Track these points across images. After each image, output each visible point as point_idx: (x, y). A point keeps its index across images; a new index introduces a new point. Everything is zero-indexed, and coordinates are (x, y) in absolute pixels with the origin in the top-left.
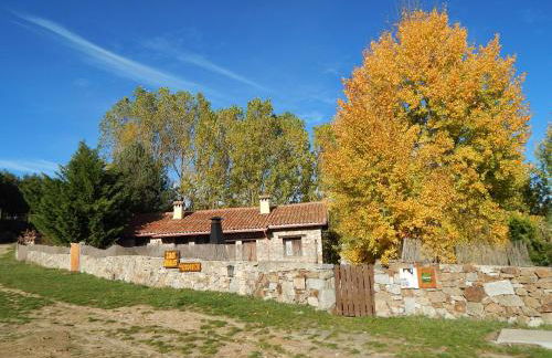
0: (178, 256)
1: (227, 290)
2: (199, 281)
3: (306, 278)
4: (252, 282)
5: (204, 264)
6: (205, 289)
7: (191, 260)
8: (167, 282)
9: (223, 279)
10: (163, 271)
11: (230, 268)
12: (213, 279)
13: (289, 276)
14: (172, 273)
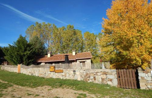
0: (55, 67)
1: (73, 79)
2: (62, 76)
3: (106, 75)
4: (83, 76)
5: (64, 70)
6: (65, 78)
7: (59, 69)
8: (51, 76)
9: (71, 75)
10: (49, 72)
11: (74, 71)
12: (67, 75)
13: (99, 74)
14: (52, 73)
